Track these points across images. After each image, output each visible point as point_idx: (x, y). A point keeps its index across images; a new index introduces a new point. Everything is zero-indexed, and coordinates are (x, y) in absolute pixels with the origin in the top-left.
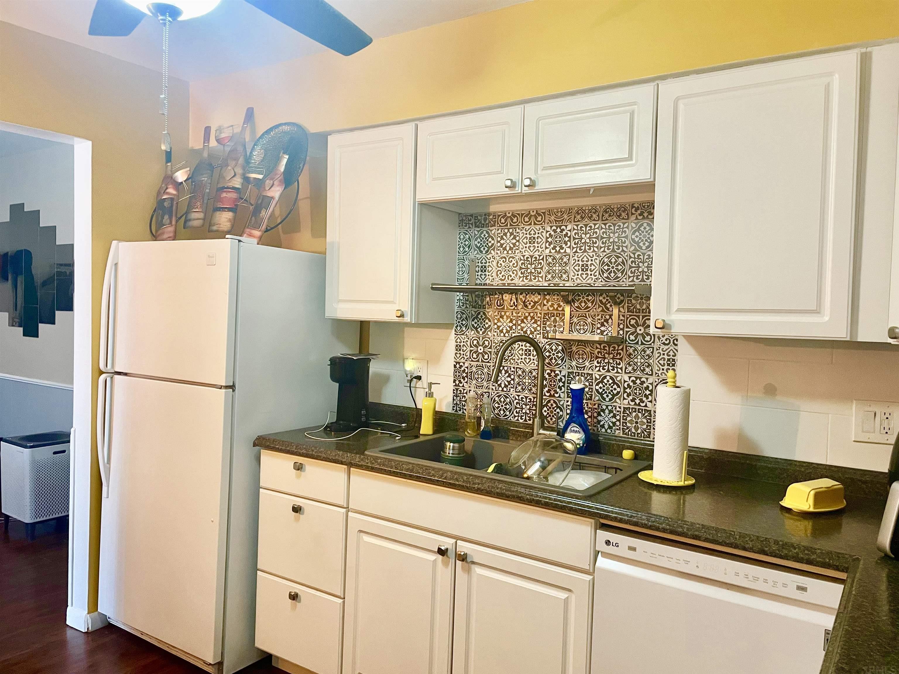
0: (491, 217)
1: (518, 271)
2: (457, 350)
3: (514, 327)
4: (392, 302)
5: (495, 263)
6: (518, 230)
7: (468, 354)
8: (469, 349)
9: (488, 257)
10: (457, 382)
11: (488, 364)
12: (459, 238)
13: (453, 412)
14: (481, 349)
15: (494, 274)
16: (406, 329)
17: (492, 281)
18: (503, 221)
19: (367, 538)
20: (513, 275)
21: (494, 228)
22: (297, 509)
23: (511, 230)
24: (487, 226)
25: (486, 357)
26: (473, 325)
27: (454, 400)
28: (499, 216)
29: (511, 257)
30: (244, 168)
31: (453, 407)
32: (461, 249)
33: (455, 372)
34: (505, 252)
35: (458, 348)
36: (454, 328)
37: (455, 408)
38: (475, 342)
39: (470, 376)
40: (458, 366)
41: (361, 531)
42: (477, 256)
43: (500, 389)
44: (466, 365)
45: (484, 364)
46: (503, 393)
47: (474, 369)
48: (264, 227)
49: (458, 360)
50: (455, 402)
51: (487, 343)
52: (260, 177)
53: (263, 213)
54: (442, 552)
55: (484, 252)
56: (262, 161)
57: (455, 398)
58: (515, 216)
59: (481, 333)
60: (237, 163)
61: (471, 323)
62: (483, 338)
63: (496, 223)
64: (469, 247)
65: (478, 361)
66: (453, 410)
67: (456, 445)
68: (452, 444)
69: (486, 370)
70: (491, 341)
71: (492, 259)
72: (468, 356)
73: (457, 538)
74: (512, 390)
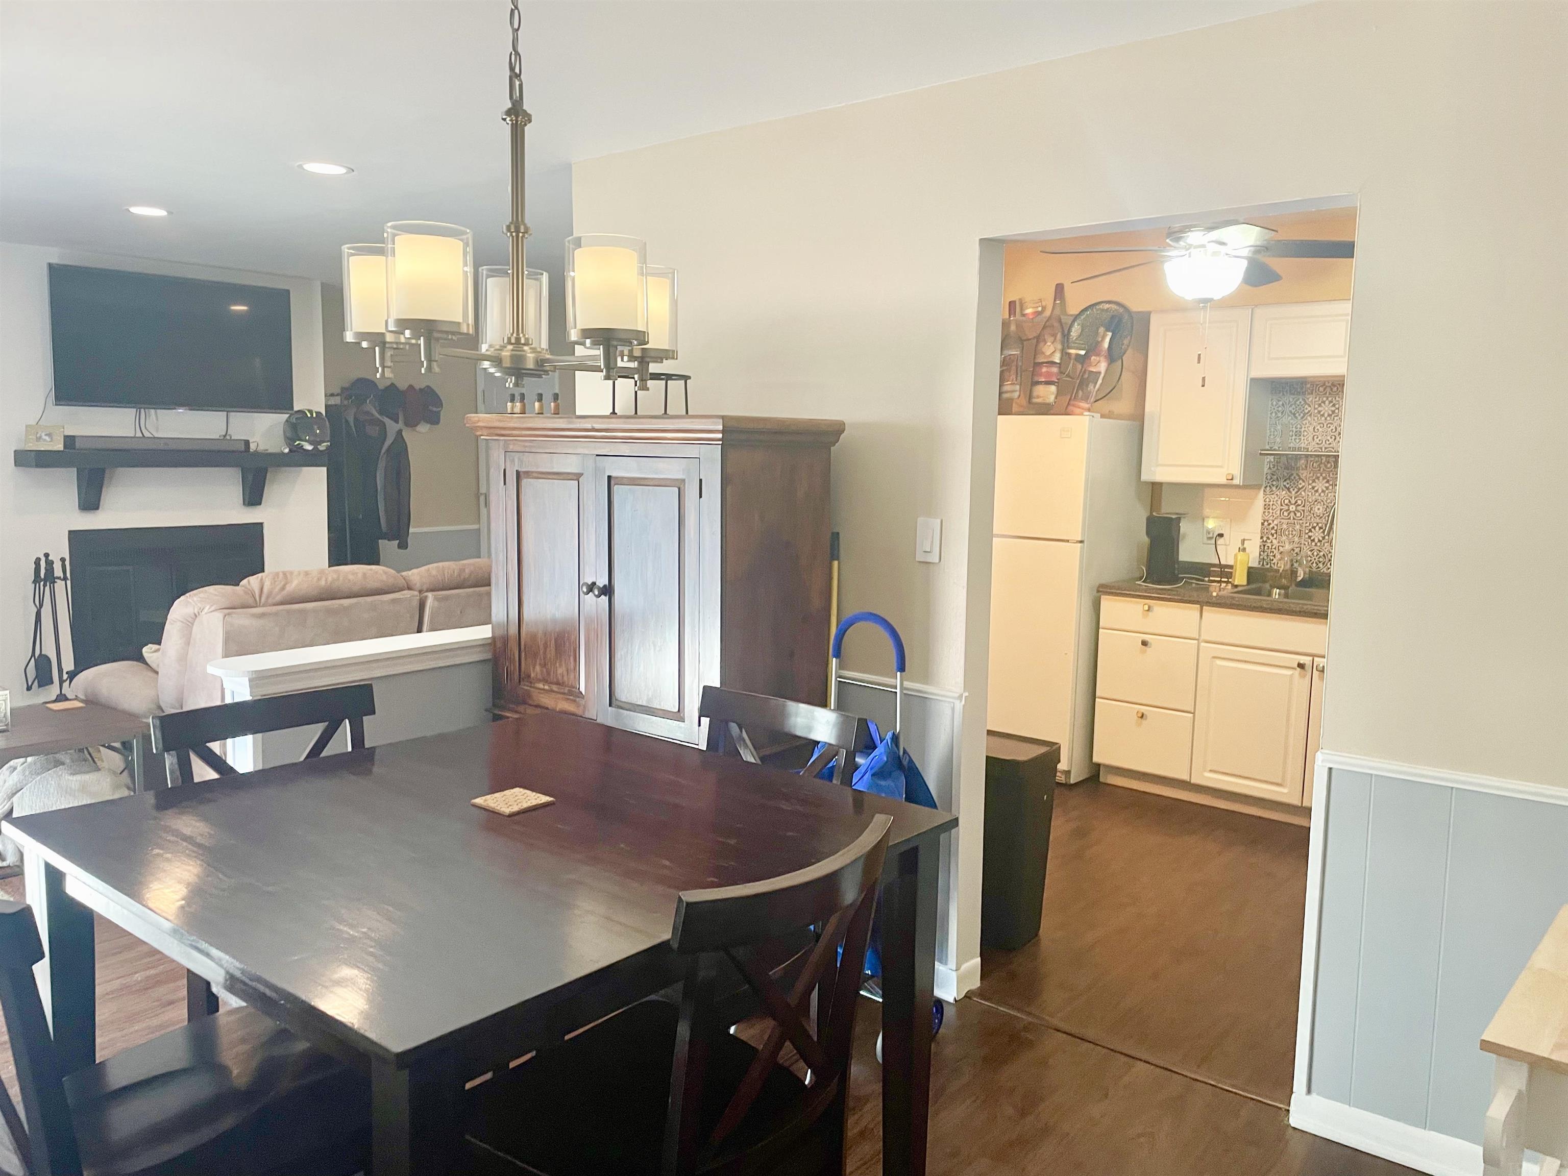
0: (1308, 386)
1: (1337, 436)
2: (1265, 509)
3: (1331, 487)
4: (1221, 467)
5: (1311, 429)
6: (1337, 399)
7: (1278, 512)
8: (1279, 508)
9: (1304, 422)
10: (1265, 539)
11: (1301, 522)
12: (1272, 404)
13: (1260, 566)
14: (1292, 508)
15: (1310, 439)
16: (1207, 490)
17: (1307, 445)
18: (1321, 389)
19: (1219, 662)
20: (1331, 440)
21: (1311, 396)
22: (1144, 643)
23: (1330, 399)
24: (1304, 394)
25: (1298, 514)
26: (1285, 486)
27: (1260, 555)
28: (1317, 385)
29: (1329, 423)
30: (1063, 343)
31: (1259, 562)
32: (1274, 415)
33: (1262, 529)
34: (1323, 418)
35: (1266, 507)
36: (1262, 490)
37: (1261, 563)
38: (1287, 501)
39: (1278, 532)
40: (1266, 523)
41: (1214, 657)
42: (1291, 421)
43: (1313, 544)
44: (1275, 522)
45: (1296, 521)
46: (1316, 548)
47: (1285, 526)
48: (1093, 400)
49: (1266, 518)
50: (1261, 557)
51: (1299, 502)
52: (1083, 352)
53: (1091, 387)
54: (1301, 666)
55: (1299, 418)
56: (1079, 336)
57: (1262, 553)
58: (1335, 386)
59: (1293, 493)
60: (1055, 339)
61: (1282, 484)
62: (1295, 498)
63: (1314, 392)
64: (1282, 413)
65: (1290, 518)
66: (1259, 564)
67: (1283, 591)
68: (1278, 590)
69: (1298, 527)
70: (1305, 500)
71: (1308, 425)
72: (1279, 514)
73: (1313, 656)
74: (1326, 544)
